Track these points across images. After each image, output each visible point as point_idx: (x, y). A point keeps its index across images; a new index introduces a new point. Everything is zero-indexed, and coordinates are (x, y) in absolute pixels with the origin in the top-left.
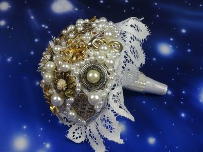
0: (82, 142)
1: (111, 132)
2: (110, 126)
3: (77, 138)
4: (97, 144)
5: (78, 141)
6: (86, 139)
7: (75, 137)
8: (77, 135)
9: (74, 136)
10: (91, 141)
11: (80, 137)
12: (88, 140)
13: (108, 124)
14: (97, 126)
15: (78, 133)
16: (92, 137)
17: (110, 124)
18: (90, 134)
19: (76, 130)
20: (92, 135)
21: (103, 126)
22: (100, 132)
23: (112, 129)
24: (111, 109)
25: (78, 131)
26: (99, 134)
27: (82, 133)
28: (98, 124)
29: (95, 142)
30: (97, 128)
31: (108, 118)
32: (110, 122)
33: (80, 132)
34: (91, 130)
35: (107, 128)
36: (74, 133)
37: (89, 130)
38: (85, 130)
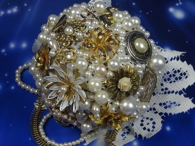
0: (162, 122)
1: (186, 77)
3: (154, 127)
4: (179, 105)
5: (159, 127)
6: (163, 118)
7: (151, 129)
8: (150, 127)
9: (149, 130)
10: (168, 111)
11: (154, 123)
12: (166, 114)
13: (178, 75)
14: (167, 91)
15: (148, 124)
16: (170, 106)
17: (180, 73)
18: (165, 106)
19: (142, 125)
20: (168, 104)
21: (174, 82)
22: (175, 91)
23: (185, 74)
24: (169, 60)
25: (145, 123)
26: (176, 93)
27: (151, 119)
28: (166, 89)
29: (176, 105)
30: (169, 92)
31: (174, 69)
32: (179, 71)
33: (149, 121)
34: (162, 103)
35: (180, 78)
36: (144, 129)
37: (160, 104)
38: (155, 111)
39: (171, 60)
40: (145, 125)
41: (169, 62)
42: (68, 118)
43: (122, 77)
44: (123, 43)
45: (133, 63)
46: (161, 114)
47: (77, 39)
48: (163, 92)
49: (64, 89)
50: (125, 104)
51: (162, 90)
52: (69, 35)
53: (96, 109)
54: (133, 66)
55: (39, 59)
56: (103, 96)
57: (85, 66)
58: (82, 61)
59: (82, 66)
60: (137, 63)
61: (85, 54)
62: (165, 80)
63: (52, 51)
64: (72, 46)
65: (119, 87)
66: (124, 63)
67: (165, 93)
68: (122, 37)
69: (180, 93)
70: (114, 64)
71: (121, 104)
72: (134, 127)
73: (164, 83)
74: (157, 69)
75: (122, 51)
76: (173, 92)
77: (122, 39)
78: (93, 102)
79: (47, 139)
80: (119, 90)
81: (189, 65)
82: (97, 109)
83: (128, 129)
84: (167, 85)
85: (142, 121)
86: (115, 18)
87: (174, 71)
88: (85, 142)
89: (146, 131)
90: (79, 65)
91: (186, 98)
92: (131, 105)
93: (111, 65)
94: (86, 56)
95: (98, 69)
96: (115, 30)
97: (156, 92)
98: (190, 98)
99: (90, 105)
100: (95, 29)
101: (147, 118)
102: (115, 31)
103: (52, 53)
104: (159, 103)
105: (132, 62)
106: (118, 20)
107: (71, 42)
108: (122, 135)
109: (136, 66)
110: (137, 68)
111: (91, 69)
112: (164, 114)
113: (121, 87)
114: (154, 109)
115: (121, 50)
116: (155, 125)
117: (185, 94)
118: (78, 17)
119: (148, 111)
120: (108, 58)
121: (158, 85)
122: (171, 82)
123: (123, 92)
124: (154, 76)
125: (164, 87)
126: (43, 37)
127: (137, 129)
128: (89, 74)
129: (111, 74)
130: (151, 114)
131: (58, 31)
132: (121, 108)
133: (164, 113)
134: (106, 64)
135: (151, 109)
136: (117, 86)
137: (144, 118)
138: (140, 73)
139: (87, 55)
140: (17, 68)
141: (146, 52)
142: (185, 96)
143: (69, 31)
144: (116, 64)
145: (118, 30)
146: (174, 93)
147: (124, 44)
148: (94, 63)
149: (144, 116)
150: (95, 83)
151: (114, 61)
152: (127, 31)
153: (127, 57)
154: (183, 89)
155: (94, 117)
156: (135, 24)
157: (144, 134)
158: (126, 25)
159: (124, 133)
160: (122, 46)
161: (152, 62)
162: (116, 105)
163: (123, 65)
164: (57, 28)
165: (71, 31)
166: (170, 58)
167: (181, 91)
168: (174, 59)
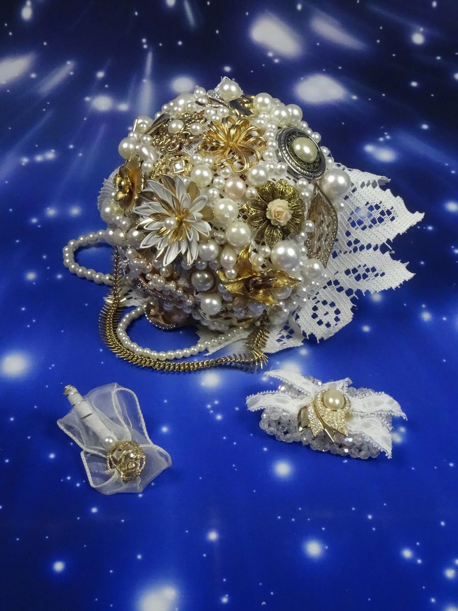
0: (353, 309)
1: (393, 219)
2: (382, 213)
3: (337, 319)
4: (383, 274)
5: (347, 317)
6: (353, 300)
7: (333, 323)
8: (331, 318)
9: (328, 325)
10: (364, 286)
11: (337, 312)
12: (359, 292)
13: (376, 214)
14: (358, 246)
15: (327, 313)
16: (365, 276)
17: (380, 210)
18: (357, 274)
19: (314, 316)
20: (361, 271)
21: (370, 227)
22: (373, 245)
23: (389, 213)
24: (358, 186)
25: (320, 313)
26: (375, 249)
27: (333, 305)
28: (357, 241)
29: (377, 275)
30: (362, 248)
31: (368, 203)
32: (377, 207)
33: (327, 308)
34: (351, 268)
35: (381, 220)
36: (320, 323)
37: (347, 272)
38: (338, 286)
39: (363, 185)
40: (321, 317)
41: (359, 189)
42: (177, 288)
43: (274, 198)
44: (272, 141)
45: (292, 178)
46: (349, 292)
47: (191, 138)
48: (351, 248)
49: (172, 221)
50: (280, 250)
51: (349, 244)
52: (178, 134)
53: (229, 257)
54: (291, 182)
55: (123, 183)
56: (240, 231)
57: (207, 178)
58: (203, 169)
59: (202, 177)
60: (298, 179)
61: (207, 160)
62: (353, 224)
63: (148, 163)
64: (184, 150)
65: (268, 217)
66: (275, 177)
67: (355, 250)
68: (270, 132)
69: (384, 249)
70: (258, 174)
71: (273, 252)
72: (299, 321)
73: (352, 230)
74: (336, 192)
75: (271, 154)
76: (369, 246)
77: (270, 136)
78: (223, 246)
79: (134, 346)
80: (269, 221)
81: (396, 196)
82: (231, 258)
83: (289, 330)
84: (357, 233)
85: (315, 308)
86: (258, 105)
87: (369, 206)
88: (206, 351)
89: (323, 326)
90: (197, 177)
91: (395, 261)
92: (291, 252)
93: (253, 177)
94: (208, 162)
95: (230, 184)
96: (258, 121)
97: (337, 251)
98: (403, 262)
99: (216, 252)
100: (223, 119)
101: (325, 303)
102: (258, 124)
103: (148, 165)
104: (344, 269)
105: (290, 177)
106: (263, 108)
107: (181, 144)
108: (279, 341)
109: (297, 184)
110: (300, 186)
111: (219, 183)
112: (356, 293)
113: (271, 216)
114: (336, 283)
115: (269, 153)
116: (339, 316)
117: (393, 252)
118: (191, 107)
119: (325, 287)
120: (246, 166)
121: (341, 235)
122: (364, 228)
123: (275, 227)
124: (331, 210)
125: (352, 239)
126: (128, 147)
127: (307, 324)
128: (216, 193)
129: (254, 192)
130: (330, 294)
131: (157, 133)
132: (274, 258)
133: (355, 290)
134: (243, 177)
135: (329, 283)
136: (265, 215)
137: (319, 301)
138: (305, 197)
139: (211, 161)
140: (66, 244)
141: (315, 162)
142: (394, 257)
143: (177, 127)
144: (262, 173)
145: (262, 122)
146: (372, 249)
147: (274, 144)
148: (223, 173)
149: (318, 299)
150: (227, 207)
151: (259, 168)
152: (279, 128)
153: (281, 165)
154: (388, 241)
155: (225, 275)
156: (293, 116)
157: (321, 333)
158: (277, 116)
159: (283, 337)
160: (272, 146)
161: (326, 182)
162: (265, 253)
163: (273, 179)
164: (154, 129)
165: (180, 126)
166: (360, 183)
167: (384, 244)
168: (368, 185)
